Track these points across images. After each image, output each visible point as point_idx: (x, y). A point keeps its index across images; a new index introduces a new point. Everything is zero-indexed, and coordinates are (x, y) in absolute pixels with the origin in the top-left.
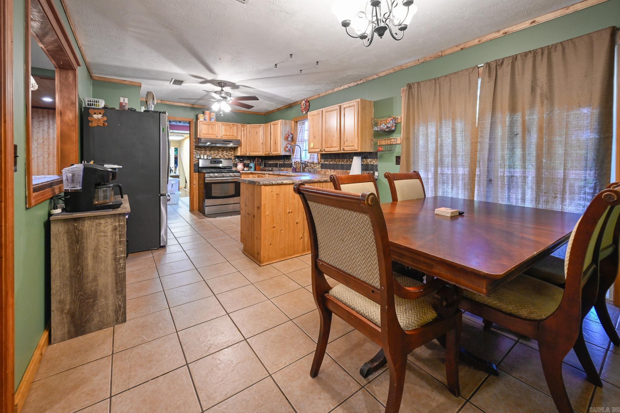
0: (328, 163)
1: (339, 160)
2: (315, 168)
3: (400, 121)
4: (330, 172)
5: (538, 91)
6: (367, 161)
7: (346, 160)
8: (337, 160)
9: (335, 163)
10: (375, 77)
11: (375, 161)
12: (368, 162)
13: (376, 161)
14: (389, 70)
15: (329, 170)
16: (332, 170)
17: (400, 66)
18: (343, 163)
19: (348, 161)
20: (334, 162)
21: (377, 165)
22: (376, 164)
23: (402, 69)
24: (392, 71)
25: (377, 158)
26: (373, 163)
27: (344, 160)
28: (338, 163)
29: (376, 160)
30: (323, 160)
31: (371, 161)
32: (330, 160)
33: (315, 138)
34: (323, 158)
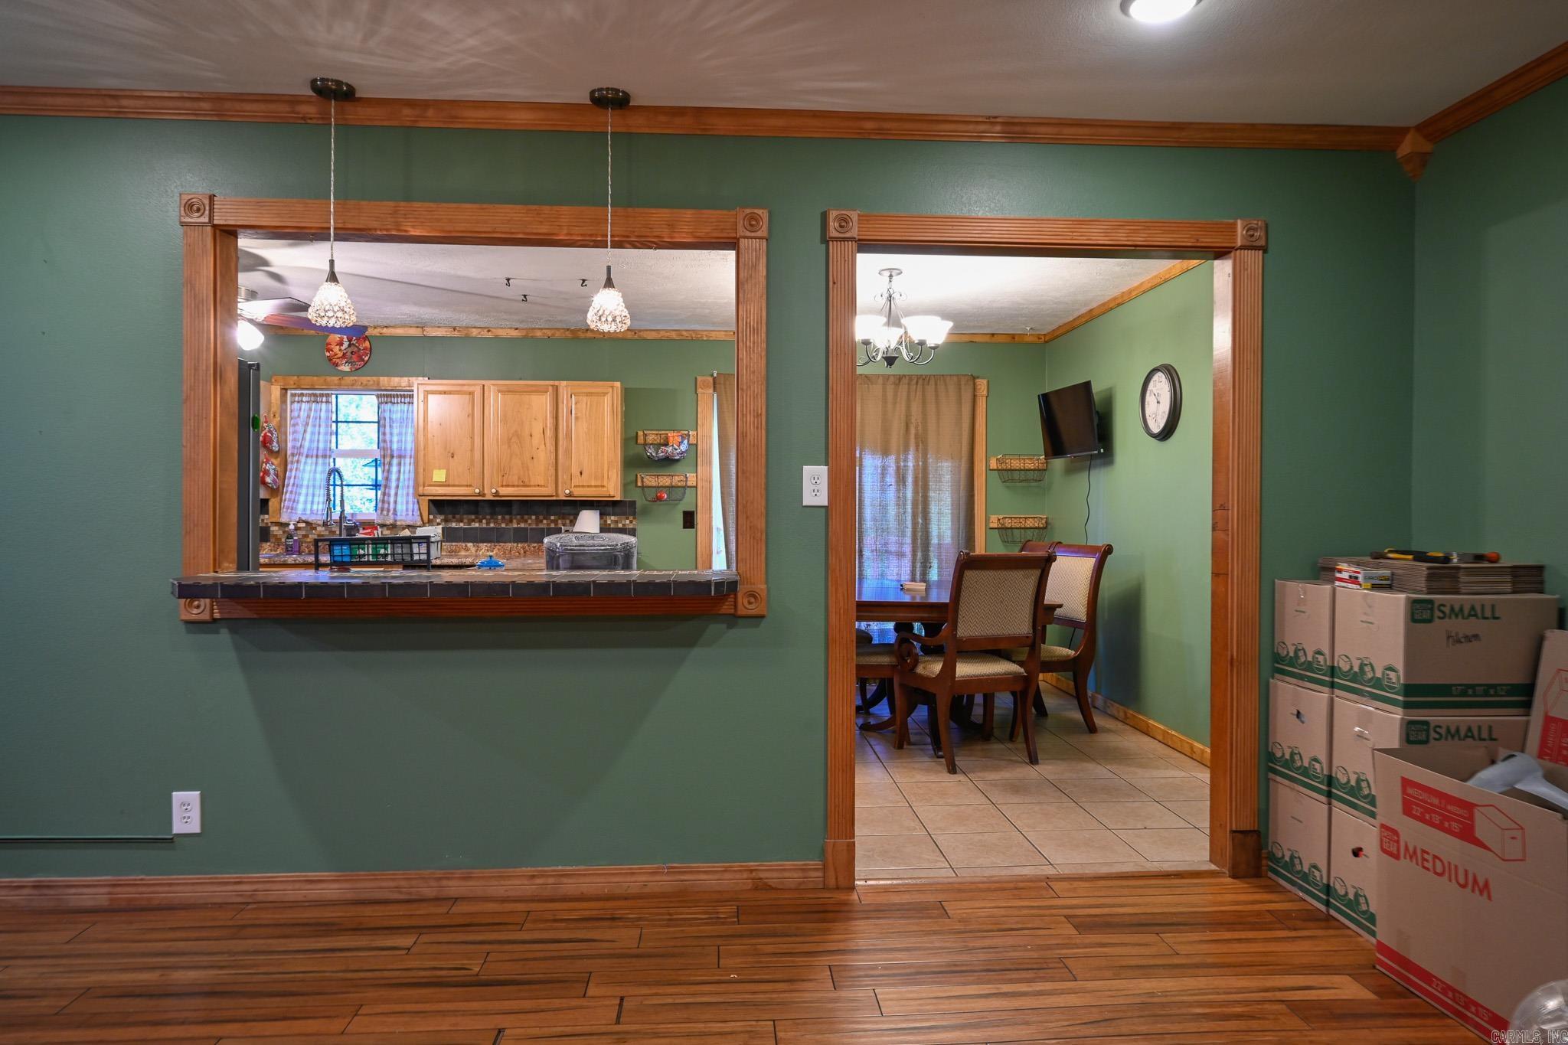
0: (462, 525)
1: (507, 517)
3: (695, 442)
4: (473, 550)
5: (913, 431)
6: (606, 521)
7: (534, 517)
8: (500, 517)
9: (492, 525)
10: (630, 335)
11: (628, 522)
12: (609, 522)
13: (631, 522)
14: (667, 331)
15: (470, 545)
16: (483, 546)
17: (694, 331)
19: (541, 521)
20: (488, 523)
21: (634, 530)
22: (631, 526)
23: (697, 339)
24: (674, 335)
25: (634, 514)
26: (623, 525)
27: (526, 517)
28: (503, 525)
29: (631, 518)
30: (442, 517)
31: (616, 522)
32: (473, 517)
33: (455, 456)
34: (440, 513)
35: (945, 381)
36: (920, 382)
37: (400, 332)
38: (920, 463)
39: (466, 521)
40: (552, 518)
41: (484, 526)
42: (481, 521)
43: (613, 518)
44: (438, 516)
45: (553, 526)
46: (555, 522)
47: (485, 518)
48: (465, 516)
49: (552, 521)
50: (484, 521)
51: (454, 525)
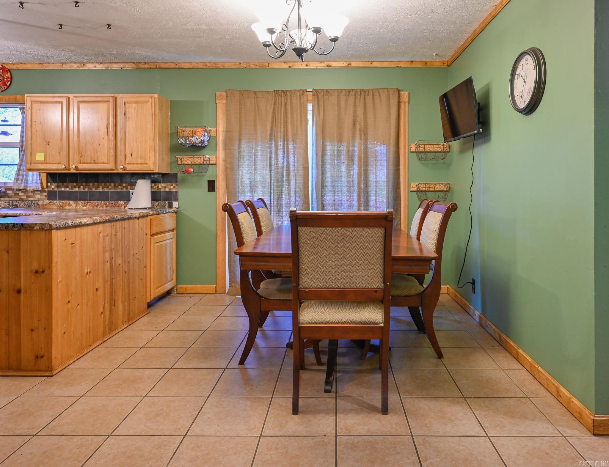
0: (68, 189)
1: (96, 184)
2: (30, 199)
3: (215, 135)
5: (358, 126)
6: (158, 187)
7: (113, 184)
8: (91, 184)
9: (86, 190)
10: (173, 66)
11: (172, 187)
12: (160, 187)
13: (174, 187)
14: (196, 63)
15: (72, 202)
16: (80, 203)
17: (214, 63)
18: (105, 190)
19: (117, 187)
20: (84, 189)
21: (176, 192)
22: (174, 190)
23: (217, 68)
24: (201, 66)
25: (176, 182)
26: (170, 189)
27: (108, 184)
28: (94, 190)
29: (174, 185)
30: (56, 184)
31: (165, 187)
32: (75, 184)
33: (50, 144)
34: (54, 182)
35: (379, 92)
36: (363, 94)
37: (29, 67)
38: (363, 148)
39: (70, 187)
40: (124, 185)
41: (82, 190)
42: (79, 187)
43: (163, 185)
44: (53, 184)
45: (125, 190)
46: (126, 187)
47: (82, 185)
48: (70, 184)
49: (124, 187)
50: (82, 187)
51: (63, 189)
